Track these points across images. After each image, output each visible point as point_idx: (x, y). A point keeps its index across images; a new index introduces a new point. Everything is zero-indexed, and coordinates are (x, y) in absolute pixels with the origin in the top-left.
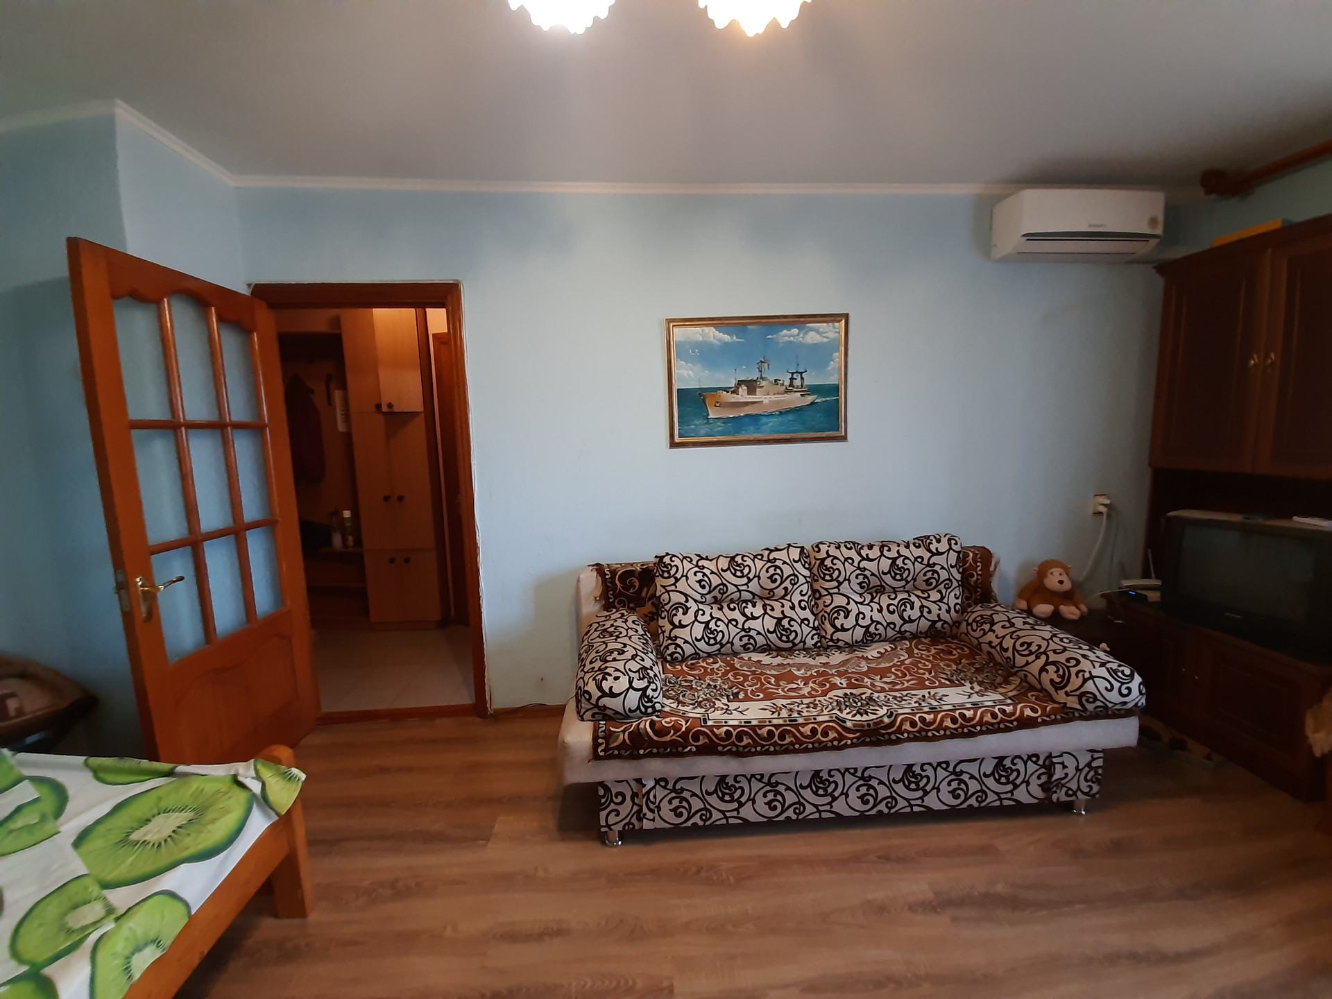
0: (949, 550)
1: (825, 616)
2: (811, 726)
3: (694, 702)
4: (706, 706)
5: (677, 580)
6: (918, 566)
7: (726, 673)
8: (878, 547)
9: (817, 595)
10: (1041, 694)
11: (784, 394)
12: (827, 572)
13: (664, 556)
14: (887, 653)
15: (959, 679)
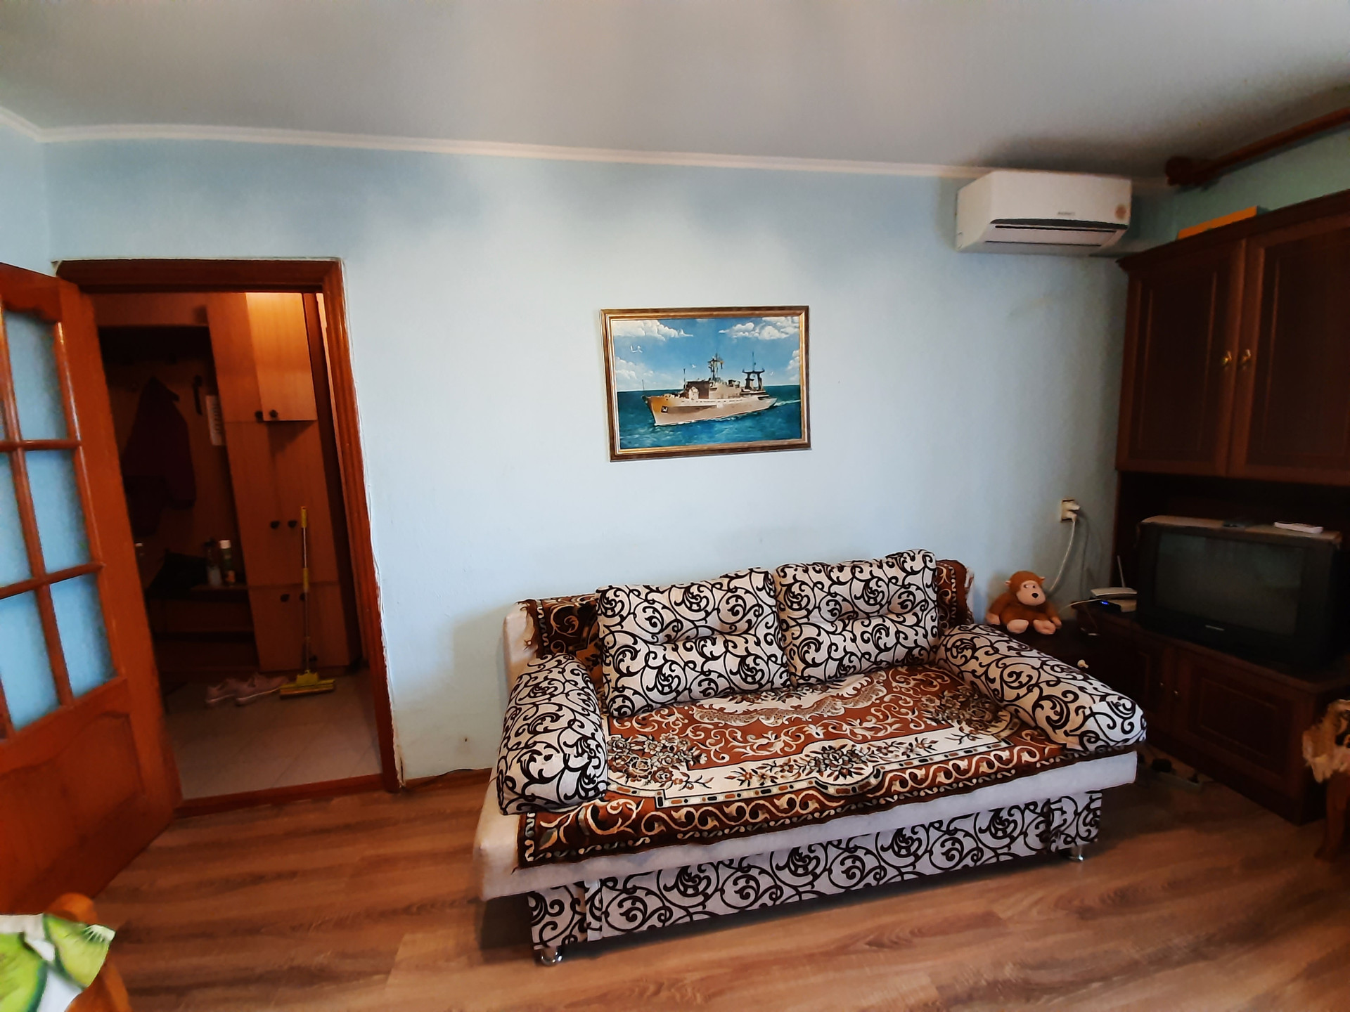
0: (924, 568)
1: (793, 650)
2: (787, 797)
3: (646, 773)
4: (661, 778)
5: (623, 619)
6: (893, 588)
7: (685, 727)
8: (849, 569)
9: (784, 626)
10: (1036, 733)
11: (739, 397)
12: (795, 600)
13: (608, 590)
14: (863, 689)
15: (945, 717)
